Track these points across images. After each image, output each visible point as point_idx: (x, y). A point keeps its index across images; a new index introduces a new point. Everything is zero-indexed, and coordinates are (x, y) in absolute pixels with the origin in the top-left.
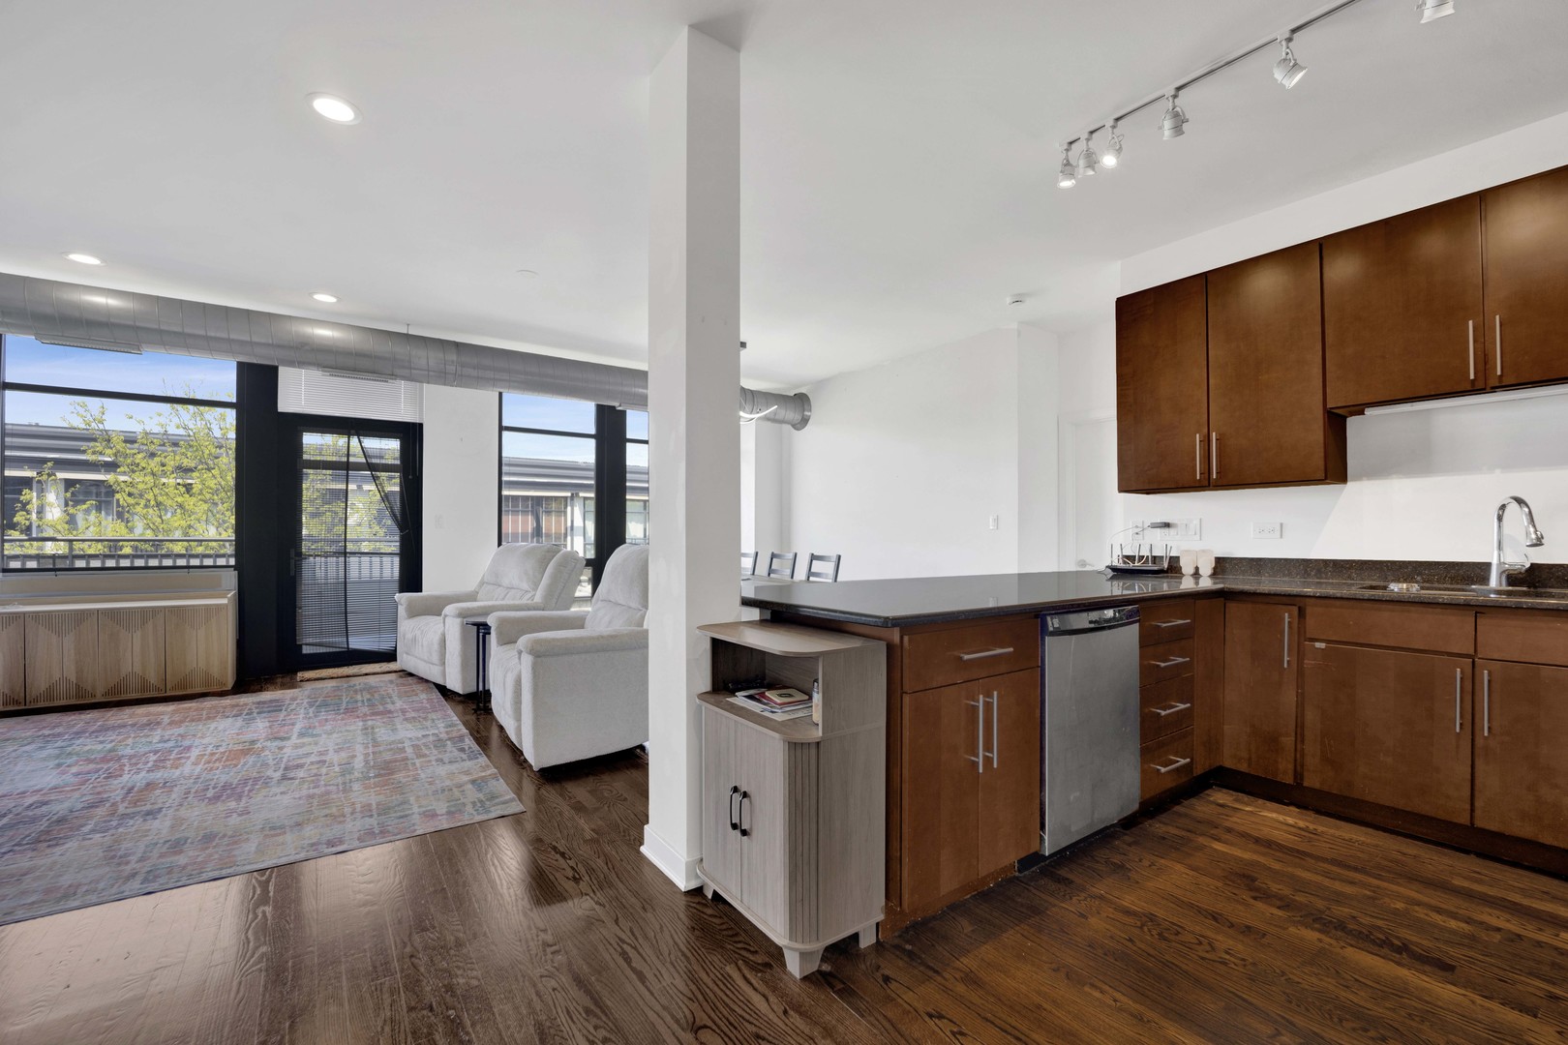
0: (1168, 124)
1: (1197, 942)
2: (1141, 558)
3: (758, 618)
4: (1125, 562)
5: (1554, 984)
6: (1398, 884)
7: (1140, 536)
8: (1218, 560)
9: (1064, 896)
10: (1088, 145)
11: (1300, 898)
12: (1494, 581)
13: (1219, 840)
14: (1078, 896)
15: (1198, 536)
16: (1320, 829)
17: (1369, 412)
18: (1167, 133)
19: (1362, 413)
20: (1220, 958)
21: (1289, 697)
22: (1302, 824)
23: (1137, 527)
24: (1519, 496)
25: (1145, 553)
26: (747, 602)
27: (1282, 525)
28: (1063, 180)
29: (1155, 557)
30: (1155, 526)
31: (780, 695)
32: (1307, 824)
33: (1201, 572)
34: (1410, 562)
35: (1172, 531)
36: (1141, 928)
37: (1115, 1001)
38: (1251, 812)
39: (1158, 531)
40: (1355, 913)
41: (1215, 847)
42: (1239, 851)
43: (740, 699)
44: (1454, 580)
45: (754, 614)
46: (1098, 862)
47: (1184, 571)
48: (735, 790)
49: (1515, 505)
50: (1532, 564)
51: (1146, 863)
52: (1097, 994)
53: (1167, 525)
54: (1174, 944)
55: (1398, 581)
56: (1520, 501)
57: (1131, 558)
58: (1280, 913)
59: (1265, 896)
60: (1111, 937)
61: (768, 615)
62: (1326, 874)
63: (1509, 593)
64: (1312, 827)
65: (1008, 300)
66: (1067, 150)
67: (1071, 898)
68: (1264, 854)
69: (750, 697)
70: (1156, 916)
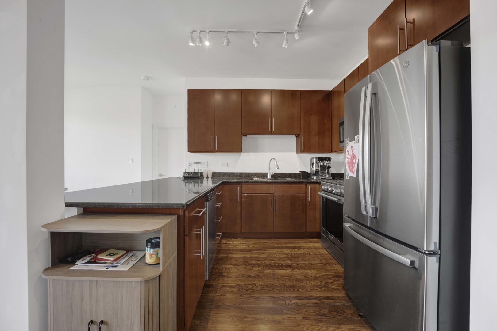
0: (226, 41)
1: (253, 287)
2: (191, 173)
3: (76, 214)
4: (186, 174)
5: (302, 261)
6: (269, 250)
7: (190, 166)
8: (213, 173)
9: (214, 291)
10: (199, 35)
11: (259, 262)
12: (269, 177)
13: (233, 254)
14: (218, 289)
15: (207, 166)
16: (248, 242)
17: (248, 136)
18: (225, 44)
19: (246, 136)
20: (260, 288)
21: (239, 209)
22: (244, 242)
23: (189, 163)
24: (274, 158)
25: (193, 171)
26: (69, 205)
27: (228, 163)
28: (190, 43)
29: (195, 173)
30: (195, 163)
31: (109, 255)
32: (245, 242)
33: (209, 177)
34: (259, 173)
35: (200, 165)
36: (239, 290)
37: (253, 318)
38: (232, 243)
39: (196, 164)
40: (270, 261)
41: (234, 256)
42: (239, 255)
43: (81, 265)
44: (262, 177)
45: (74, 211)
46: (213, 275)
47: (204, 176)
48: (92, 322)
49: (273, 160)
50: (275, 173)
51: (224, 269)
52: (248, 319)
53: (198, 163)
54: (250, 290)
55: (255, 177)
56: (274, 159)
57: (188, 173)
58: (259, 268)
59: (253, 265)
60: (236, 298)
61: (81, 211)
62: (258, 254)
63: (272, 179)
64: (246, 242)
65: (143, 78)
66: (192, 33)
67: (217, 291)
68: (244, 254)
69: (89, 262)
70: (239, 284)
